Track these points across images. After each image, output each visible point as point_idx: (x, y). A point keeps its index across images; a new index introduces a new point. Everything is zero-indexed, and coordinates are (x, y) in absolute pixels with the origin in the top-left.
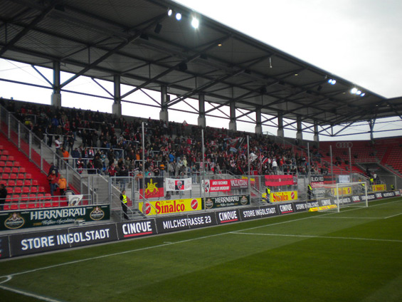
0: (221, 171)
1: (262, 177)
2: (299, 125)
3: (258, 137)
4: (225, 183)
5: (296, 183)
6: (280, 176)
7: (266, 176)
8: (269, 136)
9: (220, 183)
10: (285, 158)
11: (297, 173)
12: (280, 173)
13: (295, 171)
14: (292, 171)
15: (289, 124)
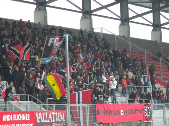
0: (18, 96)
1: (90, 108)
2: (156, 18)
3: (85, 37)
4: (26, 117)
5: (150, 118)
6: (123, 105)
7: (98, 106)
8: (104, 35)
9: (16, 118)
10: (131, 74)
11: (152, 101)
12: (122, 99)
13: (148, 96)
14: (142, 96)
15: (138, 16)
